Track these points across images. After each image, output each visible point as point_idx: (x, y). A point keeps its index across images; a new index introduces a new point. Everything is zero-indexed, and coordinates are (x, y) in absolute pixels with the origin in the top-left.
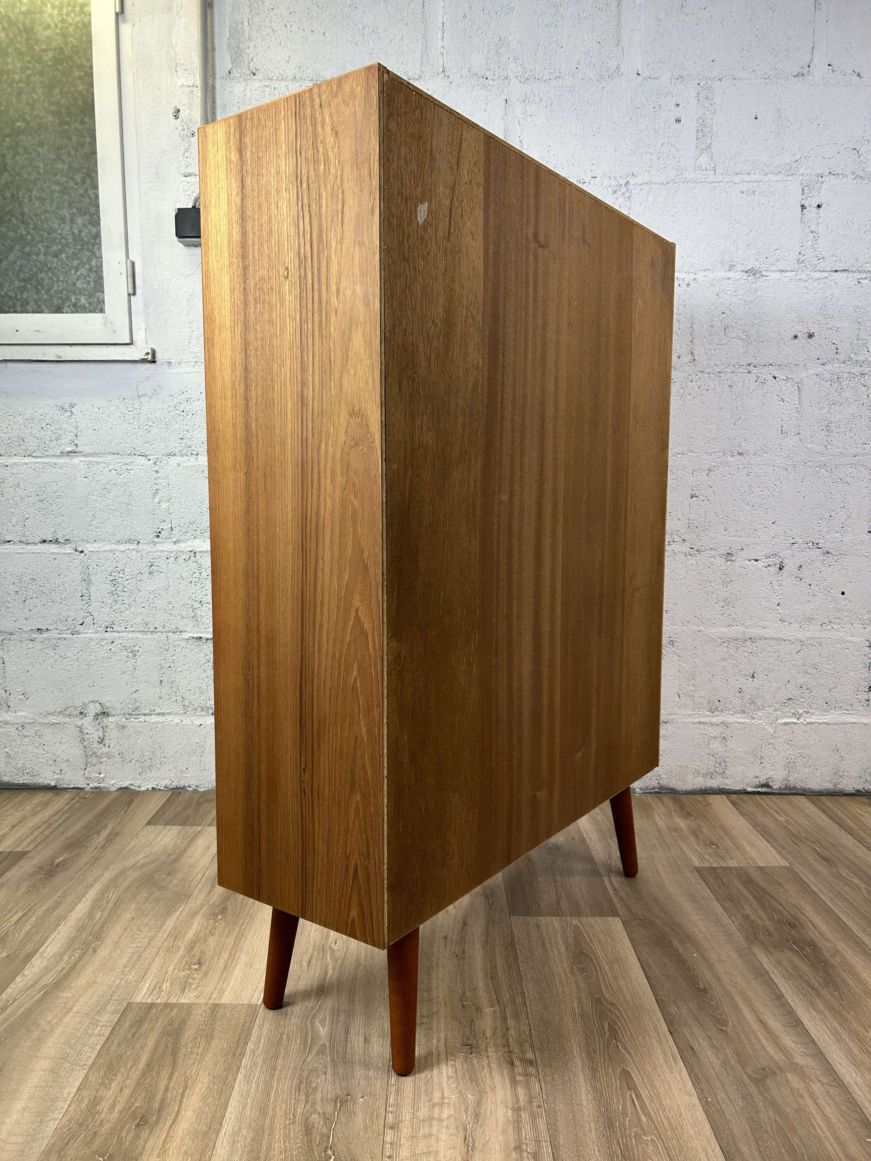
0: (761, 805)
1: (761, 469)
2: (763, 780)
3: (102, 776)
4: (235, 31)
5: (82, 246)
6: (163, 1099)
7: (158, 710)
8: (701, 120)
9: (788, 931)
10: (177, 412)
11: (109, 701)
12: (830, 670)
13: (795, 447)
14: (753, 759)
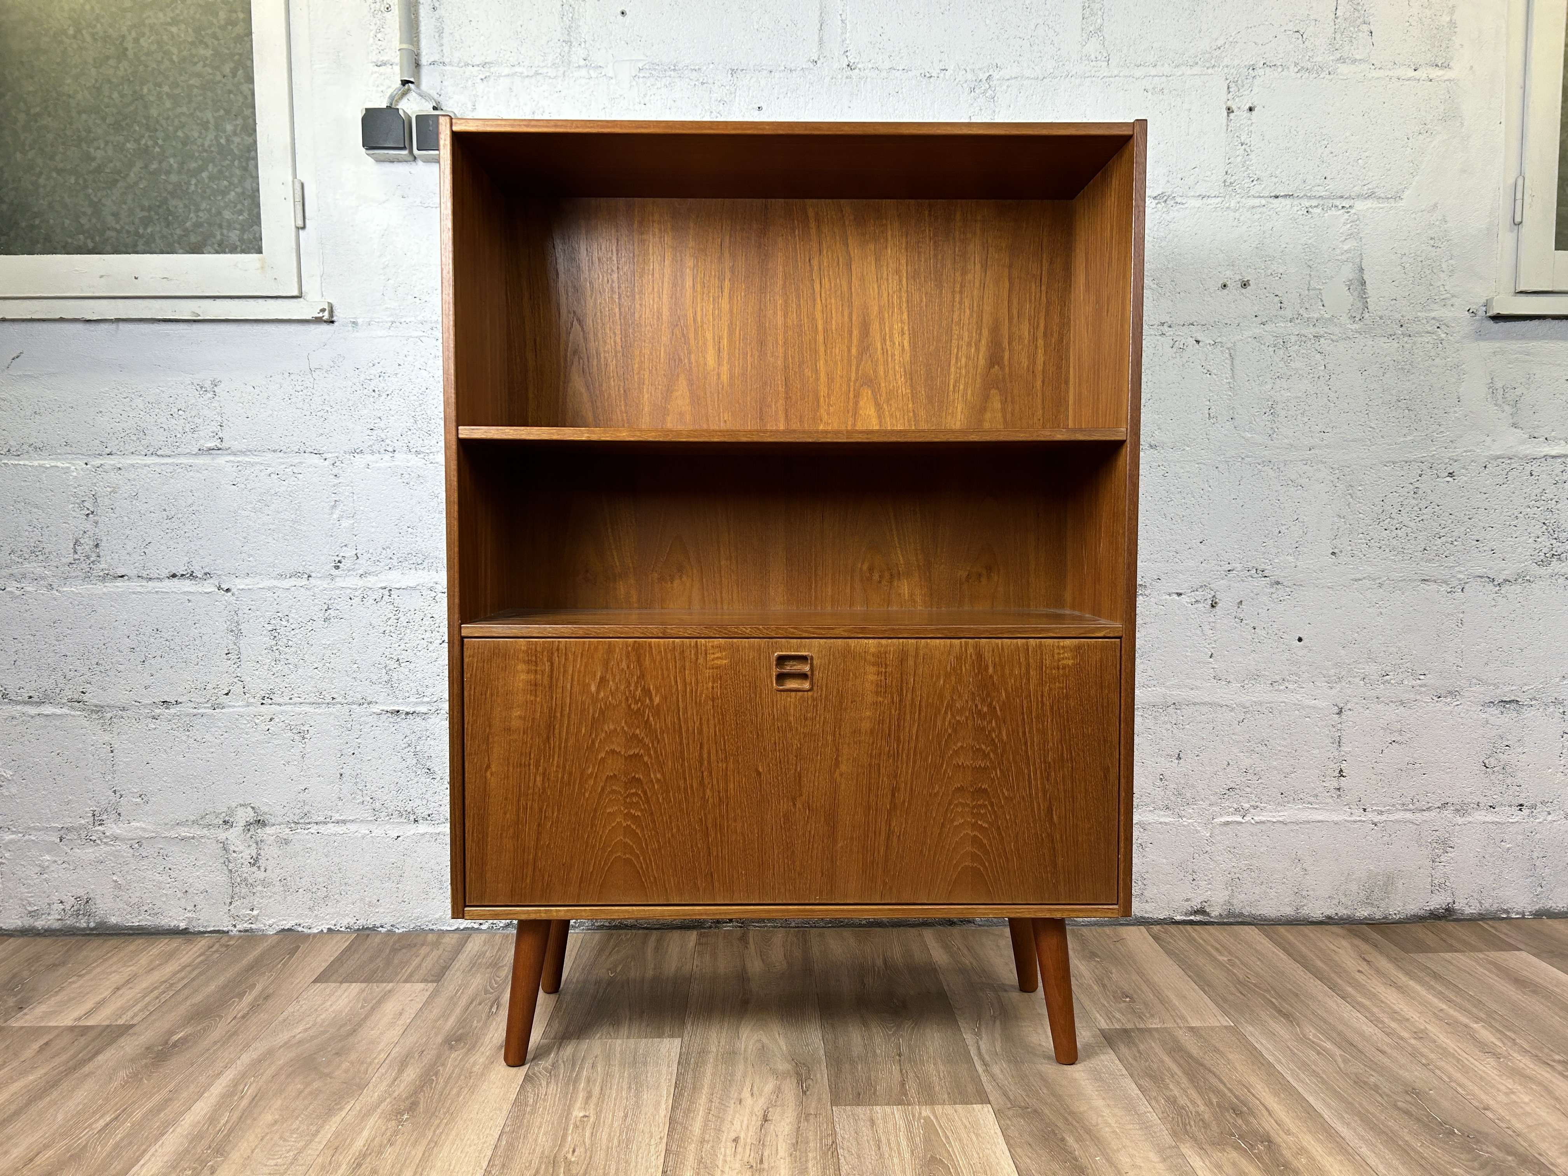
0: (1195, 940)
1: (1182, 468)
2: (1196, 904)
3: (255, 913)
5: (233, 161)
7: (336, 817)
9: (1232, 1121)
10: (366, 392)
11: (267, 804)
12: (1285, 746)
13: (1228, 437)
14: (1182, 874)
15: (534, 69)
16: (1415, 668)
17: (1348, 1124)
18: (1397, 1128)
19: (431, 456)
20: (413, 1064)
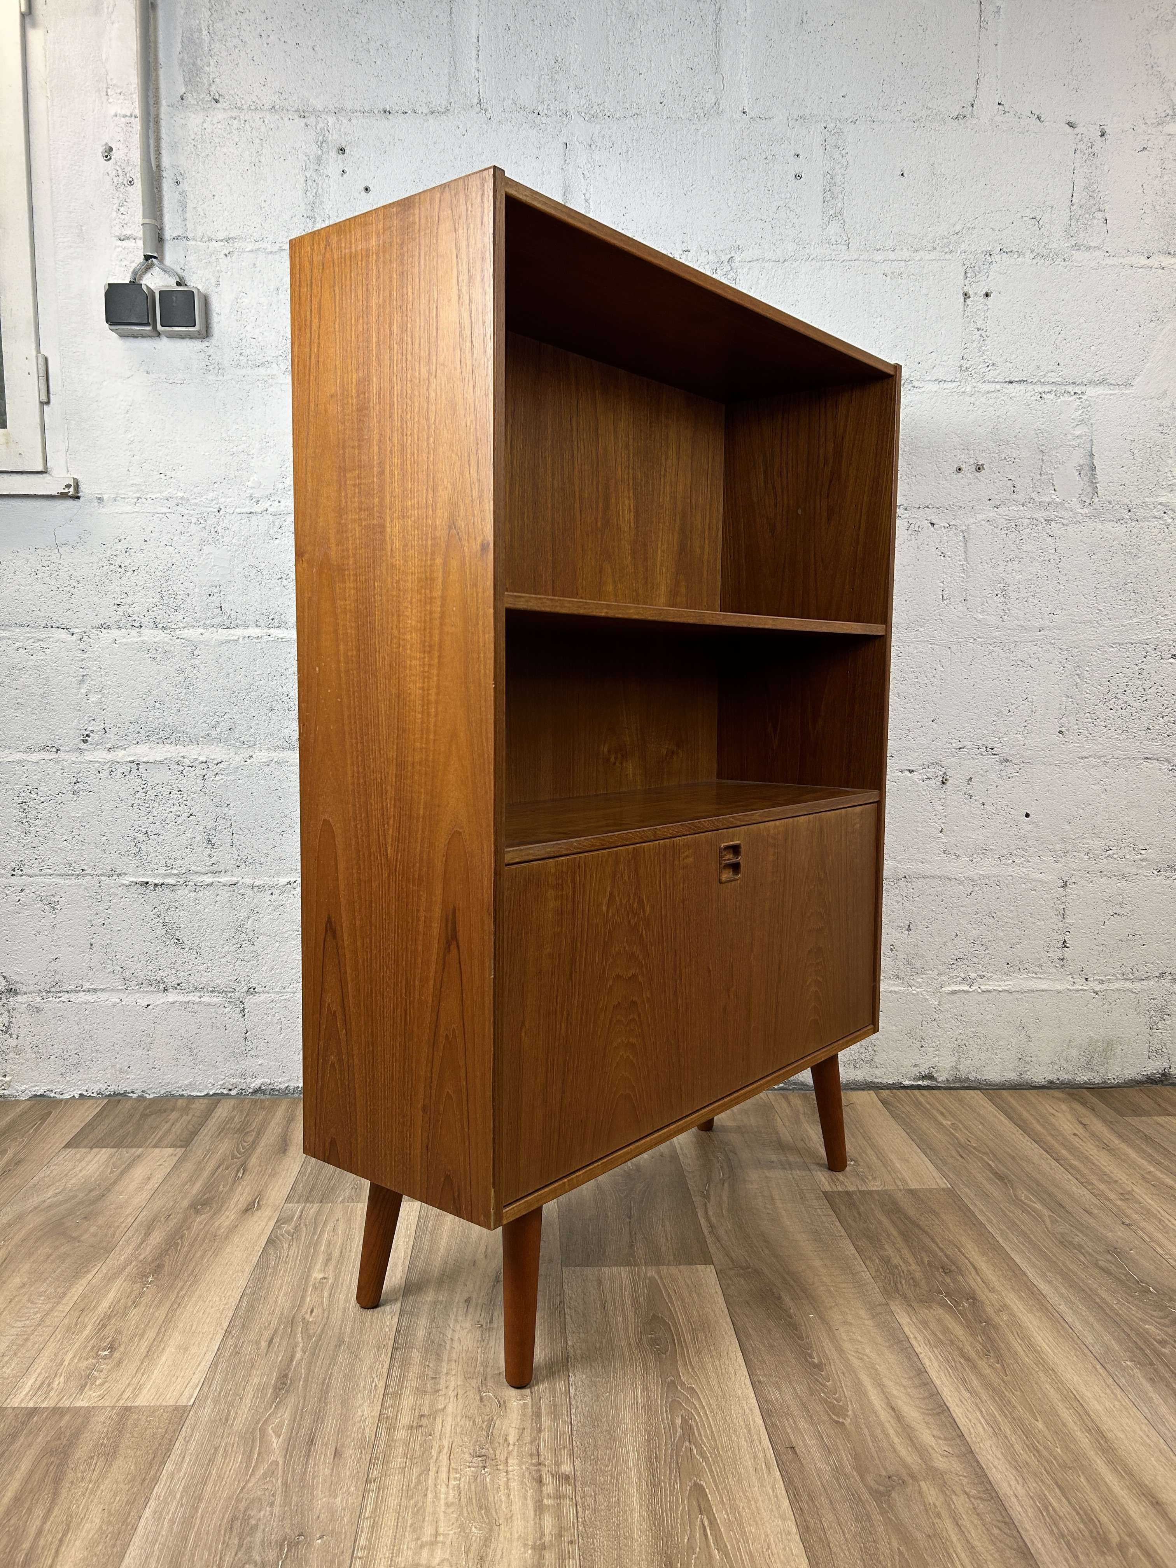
0: (921, 1105)
1: (915, 648)
2: (924, 1069)
3: (7, 1079)
4: (191, 42)
6: (31, 1548)
7: (87, 986)
8: (829, 176)
9: (940, 1279)
10: (112, 567)
11: (18, 973)
12: (1012, 918)
13: (960, 618)
14: (911, 1041)
15: (278, 245)
16: (1136, 843)
17: (1050, 1282)
18: (1095, 1286)
19: (178, 632)
20: (159, 1228)
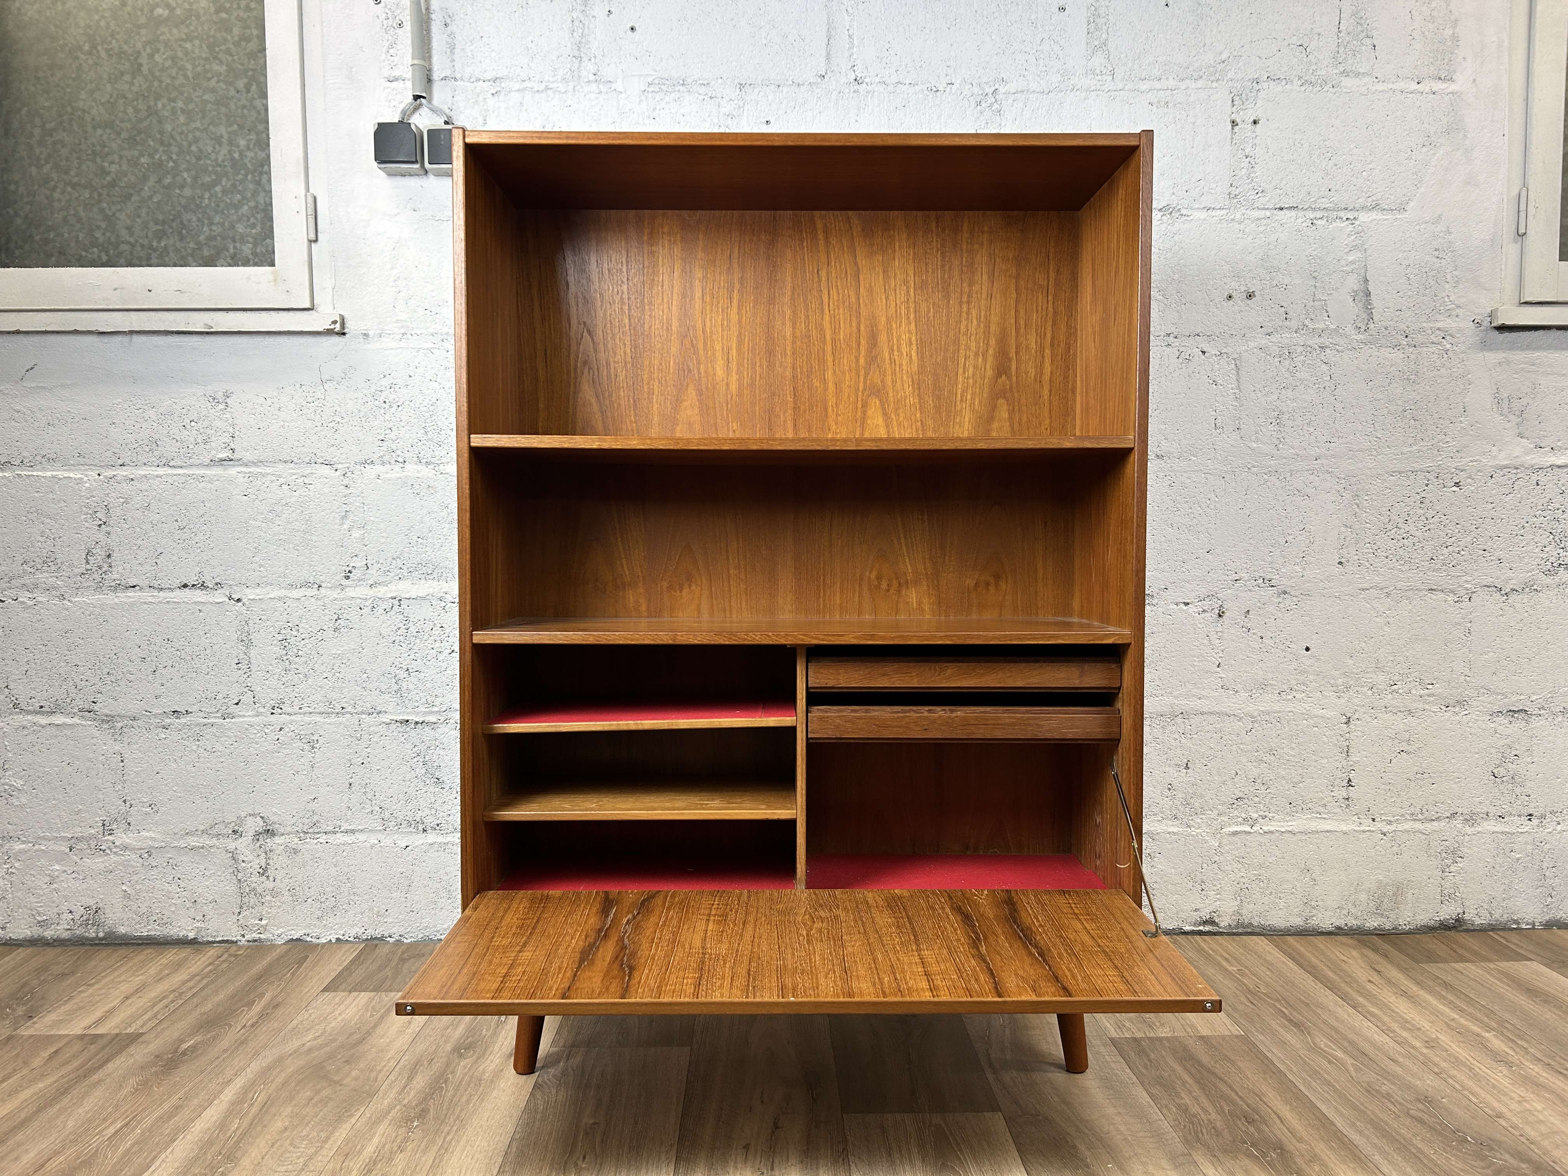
0: (1204, 950)
1: (1188, 477)
2: (1205, 914)
3: (264, 922)
5: (246, 176)
7: (345, 826)
8: (1093, 8)
9: (1244, 1128)
10: (376, 403)
11: (275, 814)
12: (1293, 756)
13: (1234, 447)
14: (1191, 884)
15: (544, 84)
16: (1422, 677)
17: (1361, 1132)
18: (1409, 1136)
19: (441, 467)
20: (422, 1072)
